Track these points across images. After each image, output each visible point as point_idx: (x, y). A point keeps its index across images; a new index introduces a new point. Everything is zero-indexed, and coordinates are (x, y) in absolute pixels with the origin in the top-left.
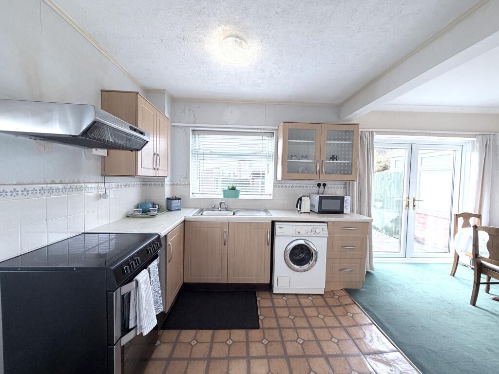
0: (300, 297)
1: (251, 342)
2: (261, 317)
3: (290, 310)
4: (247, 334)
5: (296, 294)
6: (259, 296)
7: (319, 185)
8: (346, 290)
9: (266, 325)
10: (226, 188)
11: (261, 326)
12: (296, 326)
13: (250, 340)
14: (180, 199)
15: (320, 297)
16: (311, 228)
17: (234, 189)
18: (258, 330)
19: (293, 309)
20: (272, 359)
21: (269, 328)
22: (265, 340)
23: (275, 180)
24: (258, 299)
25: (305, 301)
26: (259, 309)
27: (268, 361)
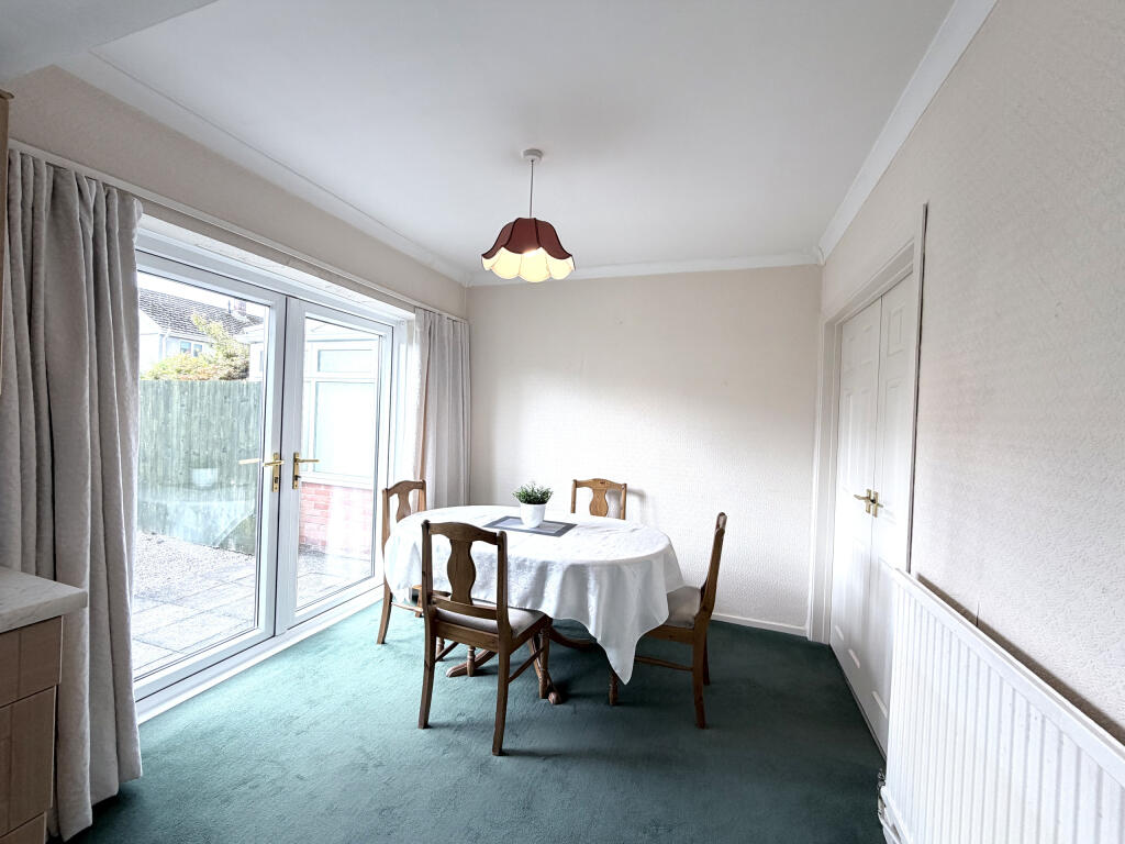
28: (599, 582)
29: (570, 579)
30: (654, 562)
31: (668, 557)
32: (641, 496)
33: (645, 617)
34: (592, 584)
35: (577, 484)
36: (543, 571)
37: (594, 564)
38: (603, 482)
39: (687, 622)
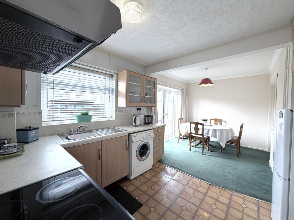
0: (144, 175)
1: (146, 215)
2: (137, 198)
3: (147, 184)
4: (140, 213)
5: (141, 175)
6: (124, 187)
7: (138, 109)
8: (158, 161)
9: (144, 201)
10: (79, 114)
11: (142, 203)
12: (157, 191)
13: (145, 215)
14: (38, 128)
15: (151, 170)
16: (147, 133)
17: (86, 114)
18: (143, 206)
19: (146, 183)
20: (164, 216)
21: (147, 201)
22: (152, 209)
23: (116, 106)
24: (125, 188)
25: (148, 176)
26: (131, 194)
27: (164, 218)
28: (218, 132)
29: (213, 131)
30: (229, 130)
31: (231, 130)
32: (225, 122)
33: (227, 139)
34: (217, 132)
35: (211, 119)
36: (209, 130)
37: (218, 129)
38: (217, 119)
39: (235, 140)
